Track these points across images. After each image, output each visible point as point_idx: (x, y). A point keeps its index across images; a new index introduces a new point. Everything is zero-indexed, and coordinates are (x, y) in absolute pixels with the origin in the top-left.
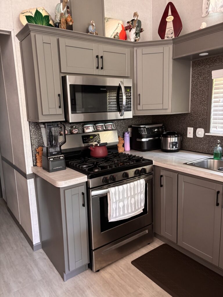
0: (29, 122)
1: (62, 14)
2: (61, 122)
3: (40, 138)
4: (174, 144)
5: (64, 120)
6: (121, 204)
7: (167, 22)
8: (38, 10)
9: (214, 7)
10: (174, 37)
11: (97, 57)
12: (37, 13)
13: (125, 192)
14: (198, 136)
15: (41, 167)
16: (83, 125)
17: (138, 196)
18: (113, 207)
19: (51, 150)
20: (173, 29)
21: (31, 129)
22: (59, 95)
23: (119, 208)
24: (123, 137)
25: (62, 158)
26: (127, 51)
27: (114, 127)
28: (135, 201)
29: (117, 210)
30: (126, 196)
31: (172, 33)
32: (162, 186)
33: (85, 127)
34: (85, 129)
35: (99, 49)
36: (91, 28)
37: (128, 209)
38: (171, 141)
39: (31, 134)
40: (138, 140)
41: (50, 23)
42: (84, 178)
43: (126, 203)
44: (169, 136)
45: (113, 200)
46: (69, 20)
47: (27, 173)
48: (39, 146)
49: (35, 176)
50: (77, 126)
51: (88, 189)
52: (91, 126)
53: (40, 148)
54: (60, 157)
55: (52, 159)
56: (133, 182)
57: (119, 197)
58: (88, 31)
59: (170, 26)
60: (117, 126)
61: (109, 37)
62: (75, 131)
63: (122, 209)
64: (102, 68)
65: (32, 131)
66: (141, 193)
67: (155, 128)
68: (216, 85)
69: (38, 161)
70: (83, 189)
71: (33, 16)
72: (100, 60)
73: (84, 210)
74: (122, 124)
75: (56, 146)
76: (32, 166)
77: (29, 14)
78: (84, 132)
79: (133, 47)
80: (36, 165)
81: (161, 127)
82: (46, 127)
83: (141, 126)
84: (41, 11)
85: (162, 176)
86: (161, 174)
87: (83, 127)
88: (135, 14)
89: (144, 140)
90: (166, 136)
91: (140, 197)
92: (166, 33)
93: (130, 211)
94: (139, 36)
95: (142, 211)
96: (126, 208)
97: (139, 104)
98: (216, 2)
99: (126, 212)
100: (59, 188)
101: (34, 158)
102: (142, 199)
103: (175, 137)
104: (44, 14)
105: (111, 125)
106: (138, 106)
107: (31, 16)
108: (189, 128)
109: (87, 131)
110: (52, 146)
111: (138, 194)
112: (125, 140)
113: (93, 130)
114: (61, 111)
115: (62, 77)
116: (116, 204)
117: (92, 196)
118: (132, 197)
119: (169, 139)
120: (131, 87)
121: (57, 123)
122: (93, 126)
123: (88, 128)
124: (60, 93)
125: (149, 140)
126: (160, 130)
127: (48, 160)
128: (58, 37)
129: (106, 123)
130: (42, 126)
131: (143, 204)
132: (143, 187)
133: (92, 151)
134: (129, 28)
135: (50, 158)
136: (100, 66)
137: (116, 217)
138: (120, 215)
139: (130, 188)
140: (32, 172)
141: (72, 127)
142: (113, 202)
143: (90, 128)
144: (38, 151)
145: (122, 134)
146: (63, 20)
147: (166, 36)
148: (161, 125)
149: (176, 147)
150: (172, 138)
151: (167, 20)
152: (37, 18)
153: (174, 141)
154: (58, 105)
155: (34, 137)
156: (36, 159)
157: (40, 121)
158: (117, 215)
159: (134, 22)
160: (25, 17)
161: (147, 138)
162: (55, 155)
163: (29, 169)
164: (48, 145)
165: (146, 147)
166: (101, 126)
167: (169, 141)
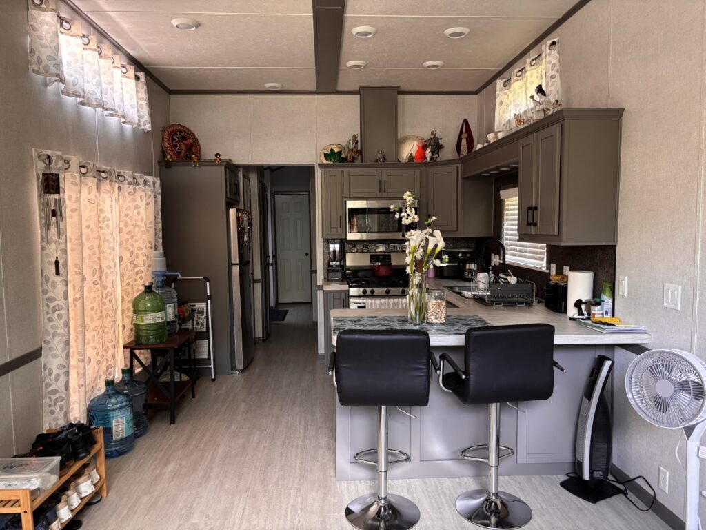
0: (323, 239)
1: (350, 150)
4: (470, 271)
8: (332, 147)
10: (466, 155)
11: (380, 181)
12: (332, 150)
19: (332, 263)
20: (466, 146)
22: (340, 217)
31: (465, 150)
33: (376, 246)
34: (376, 248)
35: (383, 174)
36: (378, 155)
41: (341, 157)
42: (346, 287)
44: (468, 262)
47: (318, 284)
50: (369, 245)
51: (349, 297)
52: (382, 246)
54: (338, 270)
61: (404, 160)
64: (385, 191)
67: (459, 254)
71: (329, 153)
72: (383, 184)
78: (375, 251)
81: (468, 253)
88: (433, 133)
90: (466, 263)
98: (499, 120)
104: (337, 150)
107: (327, 154)
109: (379, 250)
113: (384, 250)
117: (351, 303)
119: (468, 265)
120: (417, 208)
121: (338, 241)
122: (385, 246)
123: (378, 247)
133: (375, 270)
134: (426, 147)
140: (322, 284)
146: (349, 155)
147: (461, 152)
148: (469, 250)
150: (470, 265)
151: (462, 137)
152: (332, 154)
154: (339, 225)
159: (431, 140)
160: (324, 154)
162: (334, 268)
163: (320, 281)
165: (445, 274)
166: (395, 246)
167: (467, 267)
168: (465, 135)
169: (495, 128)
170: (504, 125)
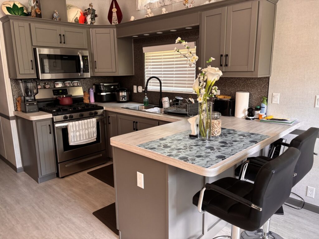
0: (10, 79)
1: (32, 7)
2: (34, 79)
3: (19, 90)
4: (124, 97)
5: (36, 78)
6: (78, 134)
7: (112, 12)
8: (15, 3)
9: (141, 5)
10: (117, 23)
11: (60, 35)
12: (14, 5)
13: (81, 125)
14: (139, 91)
15: (21, 111)
16: (54, 82)
17: (91, 129)
18: (72, 135)
19: (27, 98)
20: (116, 17)
21: (12, 84)
22: (32, 61)
23: (76, 136)
24: (89, 92)
25: (36, 104)
26: (84, 31)
27: (80, 84)
28: (88, 132)
29: (75, 137)
30: (81, 128)
31: (116, 20)
32: (109, 123)
33: (56, 84)
34: (56, 85)
35: (62, 30)
36: (55, 15)
37: (83, 137)
38: (122, 95)
39: (12, 87)
40: (98, 94)
41: (24, 12)
42: (50, 116)
43: (81, 133)
44: (120, 91)
45: (71, 130)
46: (38, 11)
47: (10, 116)
48: (19, 97)
49: (16, 118)
50: (49, 83)
51: (53, 123)
52: (61, 83)
53: (19, 98)
54: (34, 103)
55: (28, 104)
56: (87, 119)
57: (76, 129)
58: (53, 17)
59: (115, 15)
60: (83, 83)
61: (71, 22)
62: (47, 86)
63: (78, 137)
64: (64, 43)
65: (13, 86)
66: (93, 127)
67: (111, 86)
68: (147, 57)
69: (18, 107)
70: (50, 123)
71: (12, 7)
72: (62, 37)
73: (51, 136)
74: (88, 82)
75: (31, 96)
76: (14, 110)
77: (9, 6)
78: (55, 87)
79: (90, 28)
80: (17, 110)
81: (117, 85)
82: (23, 82)
83: (101, 84)
84: (17, 4)
85: (109, 117)
86: (109, 116)
87: (54, 83)
88: (90, 5)
89: (102, 94)
90: (118, 92)
91: (93, 130)
92: (113, 20)
93: (85, 138)
94: (95, 20)
95: (95, 140)
96: (81, 137)
97: (96, 68)
98: (142, 3)
99: (82, 139)
100: (32, 121)
101: (15, 105)
102: (94, 131)
103: (125, 92)
104: (19, 6)
105: (77, 83)
106: (95, 69)
107: (10, 8)
108: (134, 86)
109: (57, 86)
110: (28, 96)
111: (91, 128)
112: (90, 94)
113: (62, 86)
114: (33, 72)
115: (34, 48)
116: (74, 133)
117: (56, 127)
118: (86, 129)
119: (121, 93)
120: (88, 56)
121: (31, 80)
122: (62, 83)
123: (57, 84)
124: (32, 59)
125: (106, 94)
126: (116, 87)
127: (25, 105)
128: (29, 22)
129: (72, 81)
130: (20, 81)
131: (95, 135)
132: (95, 123)
133: (60, 101)
134: (86, 14)
135: (26, 104)
136: (63, 41)
137: (74, 142)
138: (77, 141)
139: (85, 124)
140: (14, 115)
141: (45, 83)
142: (71, 132)
143: (60, 84)
144: (18, 100)
145: (88, 90)
146: (33, 11)
147: (112, 21)
148: (117, 84)
149: (125, 99)
150: (122, 93)
151: (113, 11)
152: (14, 8)
153: (124, 95)
154: (31, 67)
155: (15, 90)
156: (17, 106)
157: (18, 78)
158: (75, 140)
159: (90, 10)
160: (6, 8)
161: (105, 92)
162: (30, 101)
163: (11, 113)
164: (24, 95)
165: (105, 100)
166: (69, 83)
167: (121, 95)
168: (115, 10)
169: (139, 7)
170: (145, 6)
